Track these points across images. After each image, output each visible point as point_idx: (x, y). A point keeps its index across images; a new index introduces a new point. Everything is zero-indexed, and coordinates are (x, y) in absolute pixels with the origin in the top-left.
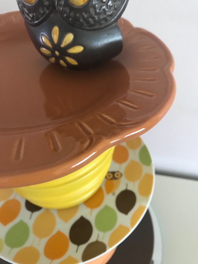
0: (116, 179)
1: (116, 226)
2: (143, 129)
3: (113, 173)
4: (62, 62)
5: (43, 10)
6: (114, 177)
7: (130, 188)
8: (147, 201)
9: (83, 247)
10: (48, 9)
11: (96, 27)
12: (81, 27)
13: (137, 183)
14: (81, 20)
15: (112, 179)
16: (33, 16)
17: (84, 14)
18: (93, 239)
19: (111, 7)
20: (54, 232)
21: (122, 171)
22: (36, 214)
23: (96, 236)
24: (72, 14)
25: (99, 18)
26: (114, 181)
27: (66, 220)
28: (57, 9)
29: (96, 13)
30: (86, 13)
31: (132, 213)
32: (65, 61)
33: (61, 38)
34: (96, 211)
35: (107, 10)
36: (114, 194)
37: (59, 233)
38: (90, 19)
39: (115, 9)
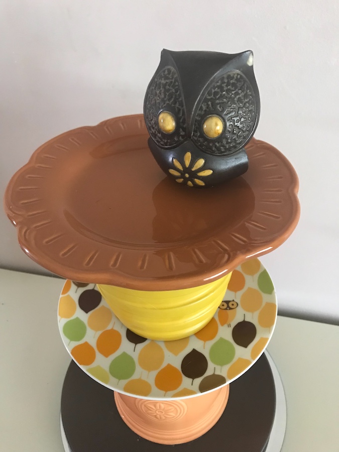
0: (231, 309)
1: (235, 359)
2: (271, 248)
3: (227, 302)
4: (190, 183)
5: (179, 138)
6: (228, 306)
7: (248, 319)
8: (270, 332)
9: (198, 381)
10: (183, 138)
11: (225, 153)
12: (212, 153)
13: (257, 314)
14: (214, 149)
15: (226, 309)
16: (167, 142)
17: (217, 144)
18: (209, 372)
19: (240, 136)
20: (164, 365)
21: (238, 300)
22: (140, 346)
23: (212, 369)
24: (205, 143)
25: (229, 146)
26: (229, 312)
27: (176, 354)
28: (192, 138)
29: (228, 143)
30: (218, 143)
31: (251, 346)
32: (193, 182)
33: (193, 162)
34: (210, 344)
35: (237, 139)
36: (229, 326)
37: (169, 366)
38: (222, 148)
39: (244, 138)
